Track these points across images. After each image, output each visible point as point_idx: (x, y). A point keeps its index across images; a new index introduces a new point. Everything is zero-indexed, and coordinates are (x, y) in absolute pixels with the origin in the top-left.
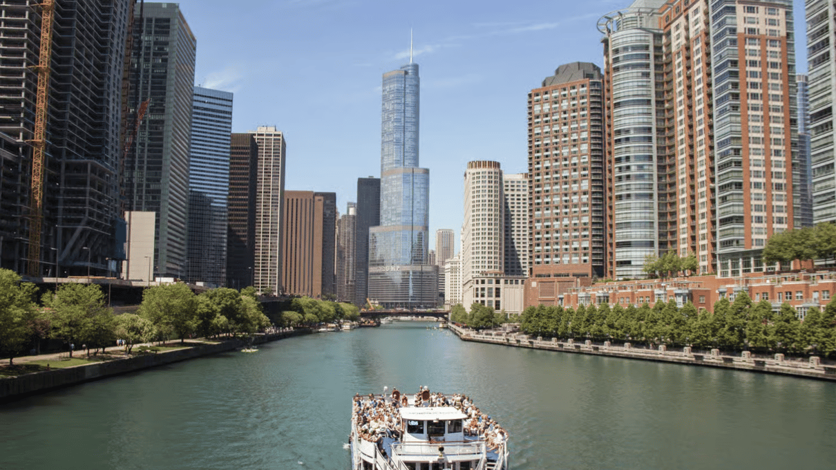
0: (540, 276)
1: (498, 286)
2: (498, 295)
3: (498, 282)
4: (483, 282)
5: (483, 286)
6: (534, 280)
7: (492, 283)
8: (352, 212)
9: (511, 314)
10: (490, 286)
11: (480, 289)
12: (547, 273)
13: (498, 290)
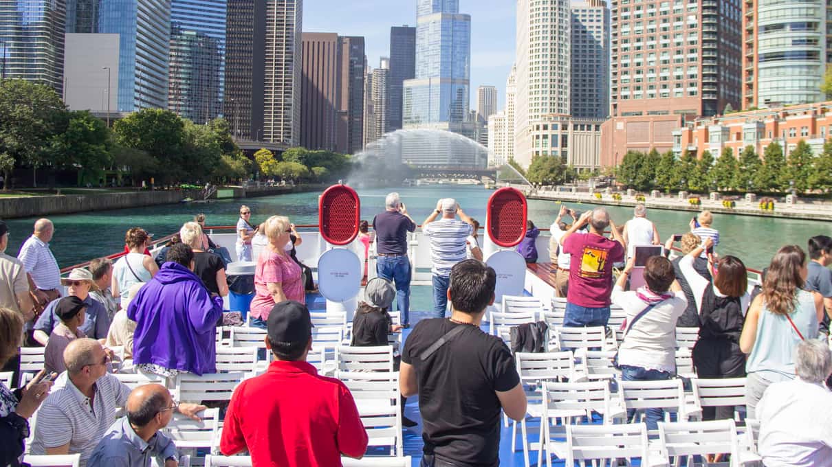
0: (627, 114)
1: (565, 132)
2: (564, 144)
3: (565, 127)
4: (545, 127)
5: (545, 132)
6: (620, 120)
7: (557, 129)
8: (384, 65)
9: (581, 169)
10: (555, 132)
11: (541, 137)
12: (637, 110)
13: (564, 138)
